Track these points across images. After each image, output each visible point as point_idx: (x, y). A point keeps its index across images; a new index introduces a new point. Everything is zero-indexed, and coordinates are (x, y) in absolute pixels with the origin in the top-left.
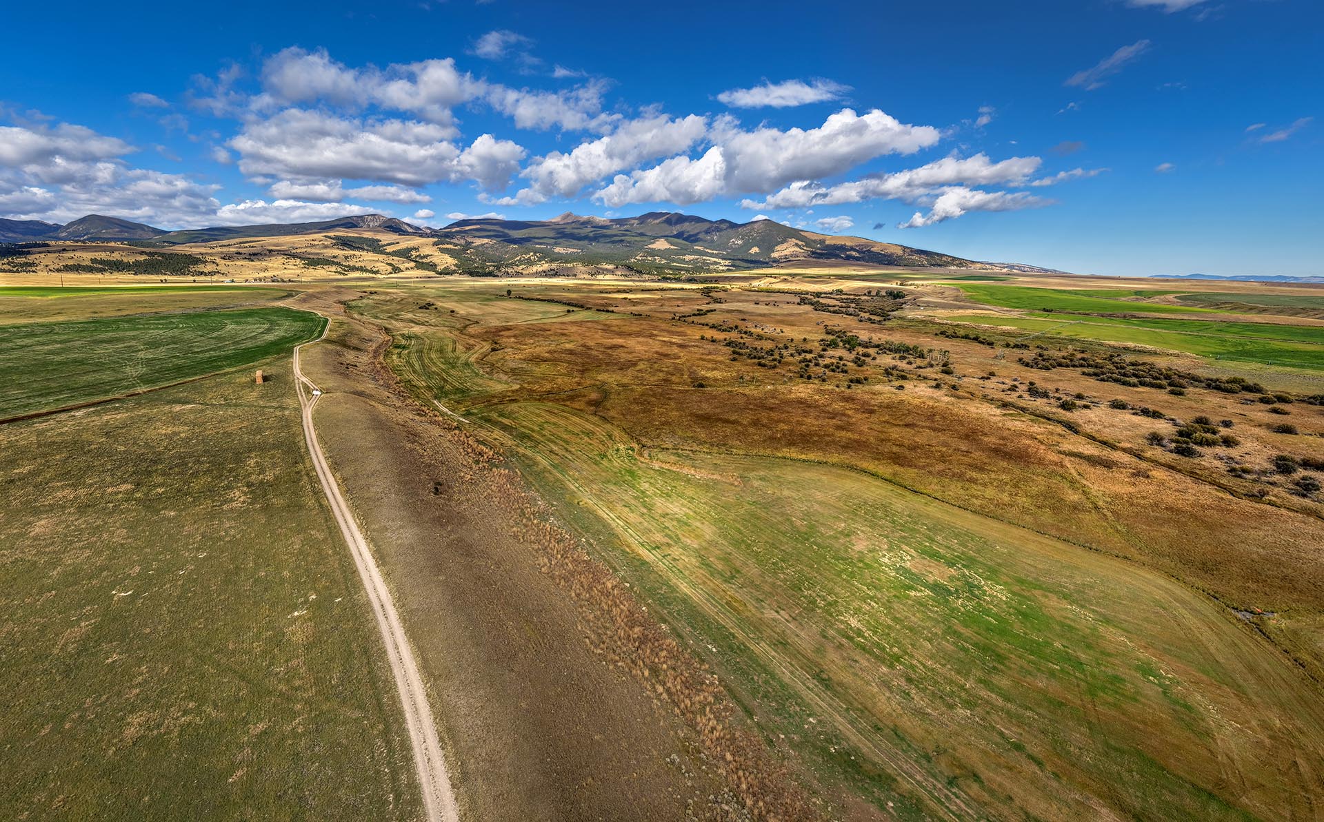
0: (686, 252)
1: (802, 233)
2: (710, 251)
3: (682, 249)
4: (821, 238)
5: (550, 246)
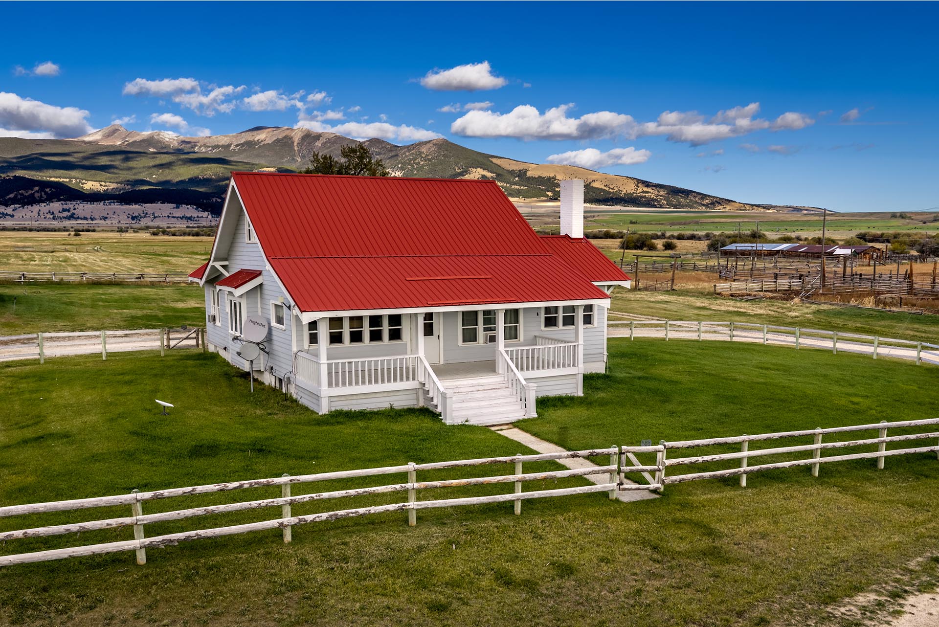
1: (494, 160)
4: (521, 167)
5: (76, 179)
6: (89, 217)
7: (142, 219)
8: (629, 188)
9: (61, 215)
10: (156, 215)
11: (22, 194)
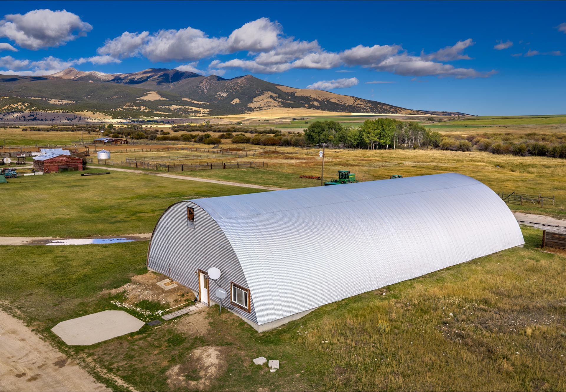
0: (172, 102)
1: (278, 87)
2: (195, 102)
3: (170, 100)
4: (293, 90)
5: (45, 98)
8: (351, 102)
11: (12, 107)
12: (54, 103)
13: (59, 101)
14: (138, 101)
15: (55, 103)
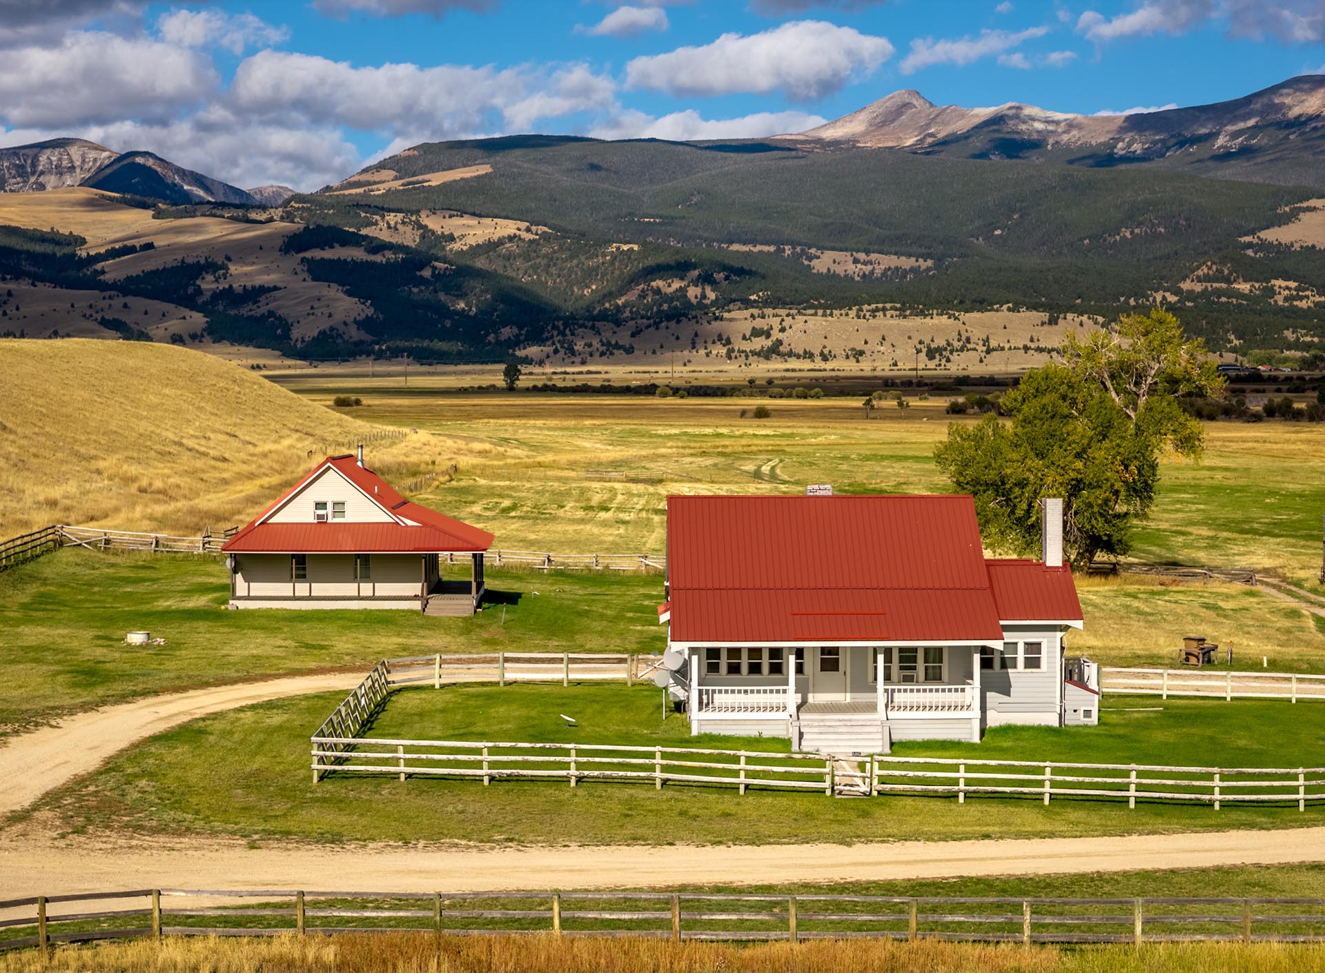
5: (794, 244)
6: (817, 352)
7: (954, 357)
9: (747, 346)
10: (993, 344)
12: (834, 268)
13: (856, 261)
14: (1250, 252)
15: (839, 270)
